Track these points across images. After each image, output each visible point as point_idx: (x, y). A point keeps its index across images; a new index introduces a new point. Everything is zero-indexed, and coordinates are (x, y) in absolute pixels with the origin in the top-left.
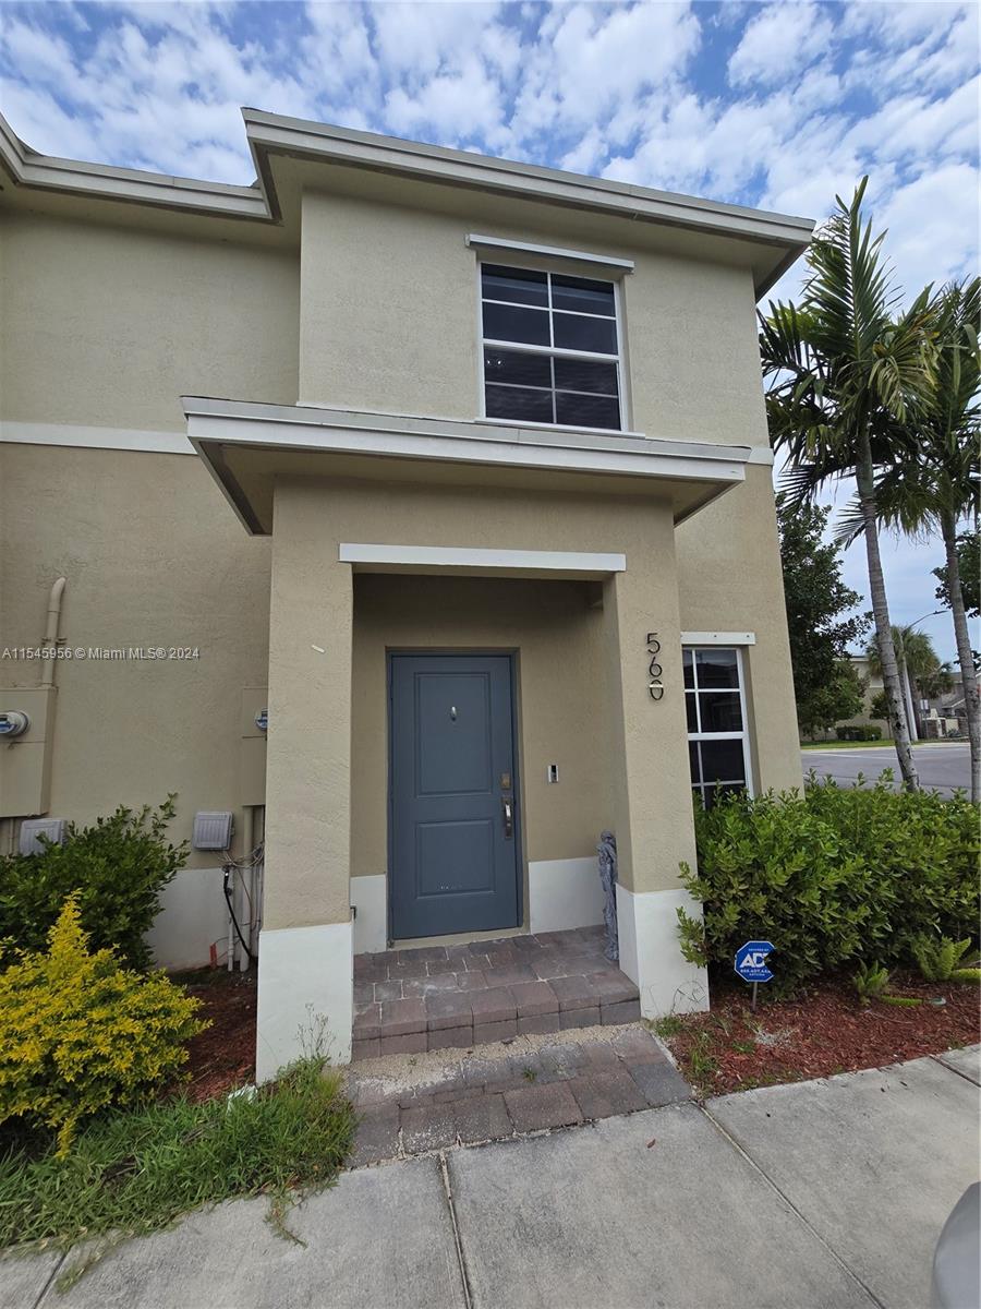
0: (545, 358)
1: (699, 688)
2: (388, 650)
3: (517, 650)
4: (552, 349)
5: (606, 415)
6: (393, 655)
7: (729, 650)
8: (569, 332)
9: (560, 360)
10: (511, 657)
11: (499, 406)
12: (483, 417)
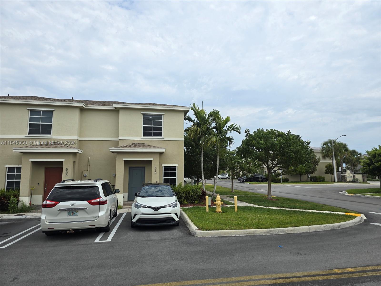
0: (152, 127)
1: (171, 171)
2: (129, 167)
3: (145, 167)
4: (153, 126)
5: (160, 134)
6: (129, 168)
7: (175, 167)
8: (155, 123)
9: (154, 127)
10: (145, 168)
11: (145, 134)
12: (143, 137)
